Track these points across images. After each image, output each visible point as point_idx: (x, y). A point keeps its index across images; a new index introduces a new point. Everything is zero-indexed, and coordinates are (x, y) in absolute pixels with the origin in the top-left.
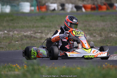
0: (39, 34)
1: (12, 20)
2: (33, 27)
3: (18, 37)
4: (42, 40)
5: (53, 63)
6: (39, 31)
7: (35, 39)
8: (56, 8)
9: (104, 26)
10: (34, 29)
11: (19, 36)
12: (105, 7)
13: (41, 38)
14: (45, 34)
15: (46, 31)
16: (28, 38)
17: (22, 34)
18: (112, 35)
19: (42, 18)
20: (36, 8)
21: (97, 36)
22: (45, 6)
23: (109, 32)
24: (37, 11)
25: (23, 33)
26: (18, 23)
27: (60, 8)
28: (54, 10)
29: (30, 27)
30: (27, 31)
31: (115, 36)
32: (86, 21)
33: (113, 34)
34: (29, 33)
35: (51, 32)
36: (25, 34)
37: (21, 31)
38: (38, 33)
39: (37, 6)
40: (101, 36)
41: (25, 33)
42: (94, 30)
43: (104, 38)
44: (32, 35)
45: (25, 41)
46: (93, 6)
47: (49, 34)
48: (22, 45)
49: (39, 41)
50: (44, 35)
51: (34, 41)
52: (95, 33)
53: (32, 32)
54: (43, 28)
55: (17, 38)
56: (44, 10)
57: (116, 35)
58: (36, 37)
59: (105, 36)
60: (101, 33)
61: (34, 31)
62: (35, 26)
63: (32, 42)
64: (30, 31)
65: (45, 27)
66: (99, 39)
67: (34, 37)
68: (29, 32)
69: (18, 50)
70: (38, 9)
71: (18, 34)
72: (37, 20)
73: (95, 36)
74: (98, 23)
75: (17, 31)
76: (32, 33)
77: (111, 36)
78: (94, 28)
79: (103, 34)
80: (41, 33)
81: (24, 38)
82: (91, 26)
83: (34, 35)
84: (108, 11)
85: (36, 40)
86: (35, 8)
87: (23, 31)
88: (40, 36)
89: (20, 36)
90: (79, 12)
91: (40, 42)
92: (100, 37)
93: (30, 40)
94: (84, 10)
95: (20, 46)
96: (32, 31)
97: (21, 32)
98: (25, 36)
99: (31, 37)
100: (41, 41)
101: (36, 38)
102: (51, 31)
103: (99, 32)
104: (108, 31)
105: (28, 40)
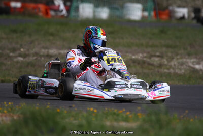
0: (157, 59)
1: (112, 33)
2: (147, 46)
4: (161, 68)
5: (187, 111)
6: (158, 54)
7: (150, 67)
8: (186, 16)
10: (149, 50)
13: (161, 66)
14: (167, 60)
15: (170, 54)
16: (139, 64)
17: (129, 58)
19: (162, 31)
20: (153, 14)
22: (167, 12)
24: (154, 19)
25: (130, 55)
26: (122, 38)
27: (193, 15)
28: (183, 18)
29: (142, 45)
30: (138, 53)
34: (139, 56)
35: (178, 57)
36: (134, 57)
37: (127, 52)
38: (155, 56)
39: (155, 10)
41: (134, 55)
44: (145, 59)
47: (175, 60)
49: (156, 70)
50: (165, 61)
51: (149, 69)
53: (145, 55)
54: (164, 49)
56: (165, 17)
58: (152, 63)
61: (148, 53)
62: (150, 44)
63: (146, 71)
64: (142, 53)
65: (168, 47)
67: (149, 64)
68: (141, 55)
70: (156, 15)
72: (154, 34)
76: (146, 57)
80: (161, 56)
81: (132, 64)
83: (148, 60)
85: (152, 69)
86: (150, 14)
88: (159, 62)
91: (158, 72)
93: (142, 67)
96: (144, 52)
97: (128, 54)
98: (134, 61)
99: (144, 62)
100: (160, 70)
101: (152, 65)
102: (177, 55)
105: (138, 67)
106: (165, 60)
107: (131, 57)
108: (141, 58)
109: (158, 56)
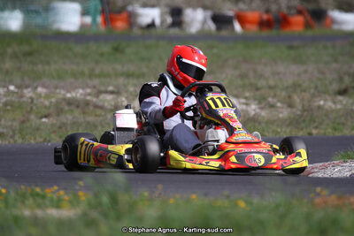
0: (109, 97)
1: (29, 54)
2: (91, 75)
3: (47, 103)
6: (111, 88)
7: (98, 112)
8: (158, 22)
9: (299, 75)
10: (96, 82)
11: (51, 102)
12: (299, 19)
14: (127, 98)
15: (131, 89)
16: (78, 107)
17: (60, 96)
18: (322, 103)
19: (117, 49)
20: (99, 19)
21: (279, 104)
22: (124, 15)
23: (313, 96)
24: (102, 29)
25: (63, 92)
26: (48, 63)
27: (169, 20)
28: (152, 25)
29: (82, 74)
30: (75, 88)
31: (333, 106)
32: (245, 61)
33: (325, 100)
34: (78, 94)
36: (69, 95)
37: (56, 88)
38: (106, 92)
39: (103, 12)
40: (291, 106)
41: (68, 91)
42: (271, 88)
43: (299, 113)
44: (88, 98)
45: (68, 118)
46: (265, 17)
48: (60, 128)
51: (96, 116)
52: (275, 96)
53: (89, 91)
54: (121, 81)
55: (45, 107)
56: (120, 24)
57: (334, 103)
58: (100, 104)
59: (303, 106)
60: (290, 97)
61: (94, 87)
62: (97, 71)
63: (91, 119)
64: (83, 88)
65: (128, 75)
66: (284, 113)
67: (96, 106)
68: (81, 91)
69: (49, 141)
70: (105, 22)
71: (47, 97)
72: (102, 55)
73: (272, 106)
74: (281, 68)
75: (44, 86)
76: (89, 94)
77: (319, 107)
78: (271, 82)
79: (297, 99)
80: (116, 93)
81: (66, 108)
82: (261, 76)
83: (95, 100)
84: (310, 33)
85: (100, 115)
86: (94, 20)
87: (63, 88)
88: (113, 103)
89: (53, 100)
90: (224, 33)
92: (289, 110)
93: (84, 113)
94: (237, 27)
95: (54, 132)
96: (88, 86)
97: (58, 91)
98: (70, 102)
99: (87, 103)
101: (102, 108)
103: (284, 93)
104: (312, 91)
105: (77, 113)
106: (124, 99)
107: (64, 95)
108: (82, 97)
109: (112, 92)
